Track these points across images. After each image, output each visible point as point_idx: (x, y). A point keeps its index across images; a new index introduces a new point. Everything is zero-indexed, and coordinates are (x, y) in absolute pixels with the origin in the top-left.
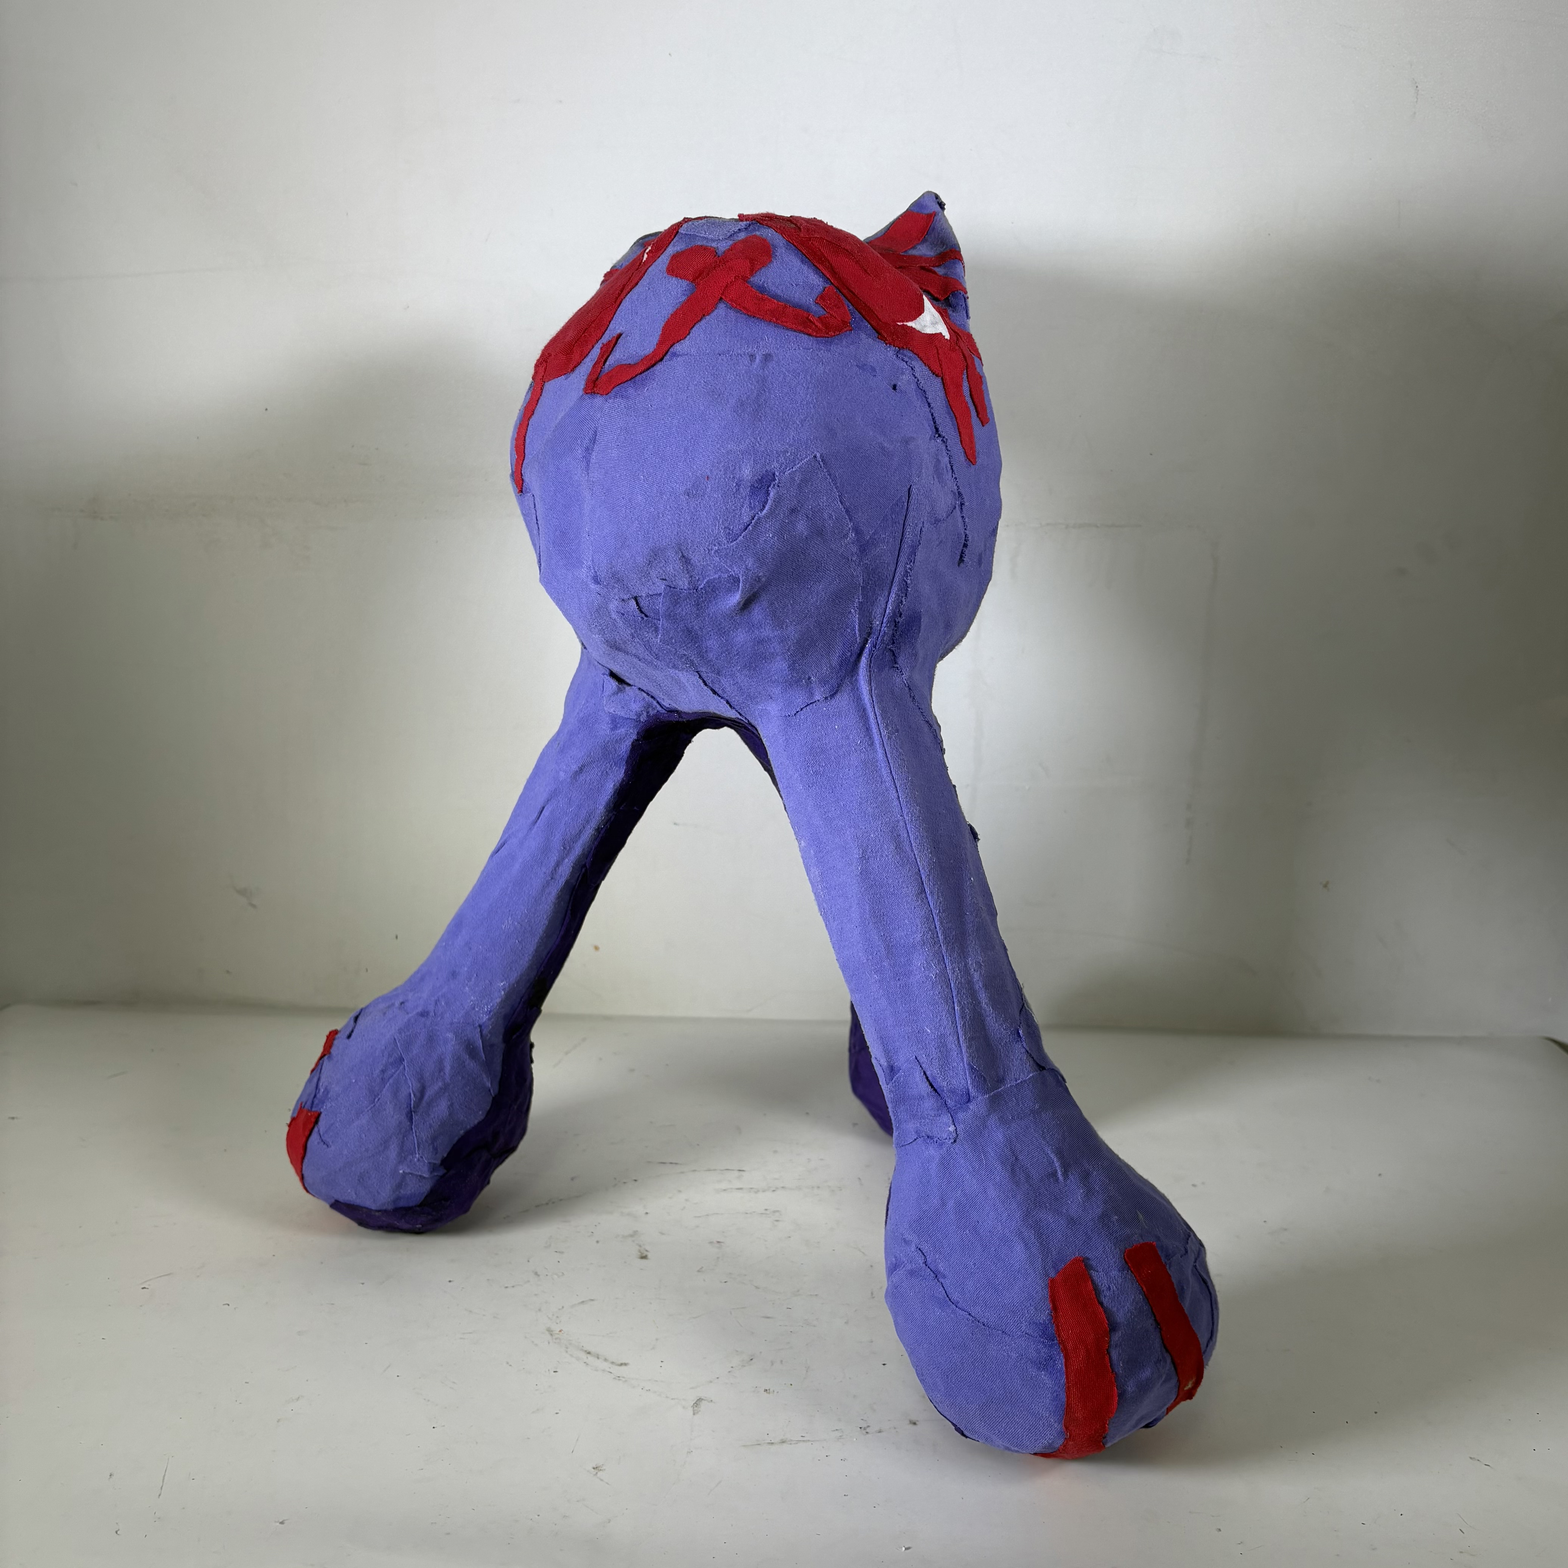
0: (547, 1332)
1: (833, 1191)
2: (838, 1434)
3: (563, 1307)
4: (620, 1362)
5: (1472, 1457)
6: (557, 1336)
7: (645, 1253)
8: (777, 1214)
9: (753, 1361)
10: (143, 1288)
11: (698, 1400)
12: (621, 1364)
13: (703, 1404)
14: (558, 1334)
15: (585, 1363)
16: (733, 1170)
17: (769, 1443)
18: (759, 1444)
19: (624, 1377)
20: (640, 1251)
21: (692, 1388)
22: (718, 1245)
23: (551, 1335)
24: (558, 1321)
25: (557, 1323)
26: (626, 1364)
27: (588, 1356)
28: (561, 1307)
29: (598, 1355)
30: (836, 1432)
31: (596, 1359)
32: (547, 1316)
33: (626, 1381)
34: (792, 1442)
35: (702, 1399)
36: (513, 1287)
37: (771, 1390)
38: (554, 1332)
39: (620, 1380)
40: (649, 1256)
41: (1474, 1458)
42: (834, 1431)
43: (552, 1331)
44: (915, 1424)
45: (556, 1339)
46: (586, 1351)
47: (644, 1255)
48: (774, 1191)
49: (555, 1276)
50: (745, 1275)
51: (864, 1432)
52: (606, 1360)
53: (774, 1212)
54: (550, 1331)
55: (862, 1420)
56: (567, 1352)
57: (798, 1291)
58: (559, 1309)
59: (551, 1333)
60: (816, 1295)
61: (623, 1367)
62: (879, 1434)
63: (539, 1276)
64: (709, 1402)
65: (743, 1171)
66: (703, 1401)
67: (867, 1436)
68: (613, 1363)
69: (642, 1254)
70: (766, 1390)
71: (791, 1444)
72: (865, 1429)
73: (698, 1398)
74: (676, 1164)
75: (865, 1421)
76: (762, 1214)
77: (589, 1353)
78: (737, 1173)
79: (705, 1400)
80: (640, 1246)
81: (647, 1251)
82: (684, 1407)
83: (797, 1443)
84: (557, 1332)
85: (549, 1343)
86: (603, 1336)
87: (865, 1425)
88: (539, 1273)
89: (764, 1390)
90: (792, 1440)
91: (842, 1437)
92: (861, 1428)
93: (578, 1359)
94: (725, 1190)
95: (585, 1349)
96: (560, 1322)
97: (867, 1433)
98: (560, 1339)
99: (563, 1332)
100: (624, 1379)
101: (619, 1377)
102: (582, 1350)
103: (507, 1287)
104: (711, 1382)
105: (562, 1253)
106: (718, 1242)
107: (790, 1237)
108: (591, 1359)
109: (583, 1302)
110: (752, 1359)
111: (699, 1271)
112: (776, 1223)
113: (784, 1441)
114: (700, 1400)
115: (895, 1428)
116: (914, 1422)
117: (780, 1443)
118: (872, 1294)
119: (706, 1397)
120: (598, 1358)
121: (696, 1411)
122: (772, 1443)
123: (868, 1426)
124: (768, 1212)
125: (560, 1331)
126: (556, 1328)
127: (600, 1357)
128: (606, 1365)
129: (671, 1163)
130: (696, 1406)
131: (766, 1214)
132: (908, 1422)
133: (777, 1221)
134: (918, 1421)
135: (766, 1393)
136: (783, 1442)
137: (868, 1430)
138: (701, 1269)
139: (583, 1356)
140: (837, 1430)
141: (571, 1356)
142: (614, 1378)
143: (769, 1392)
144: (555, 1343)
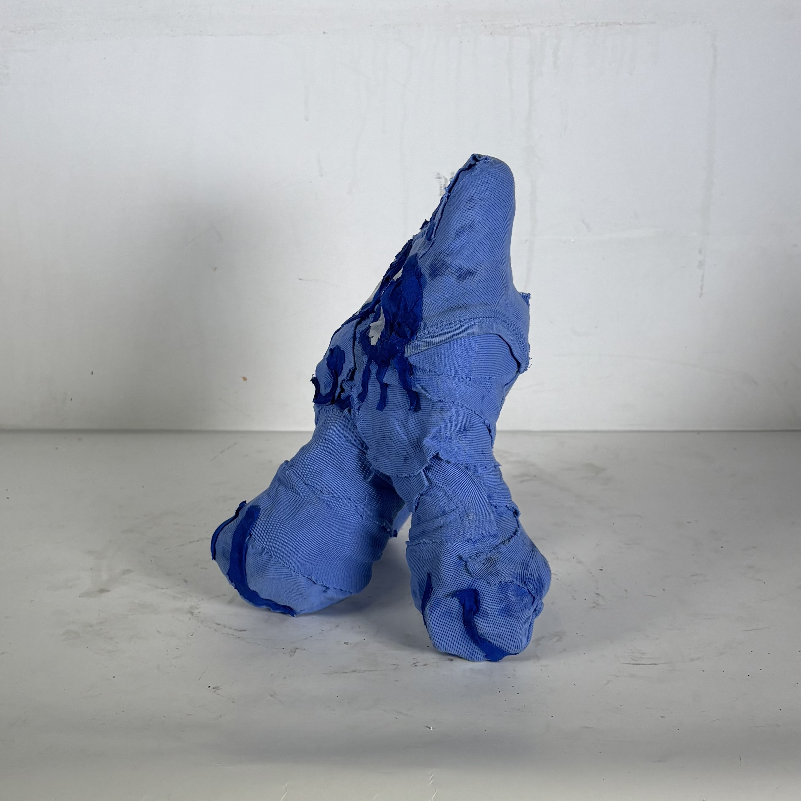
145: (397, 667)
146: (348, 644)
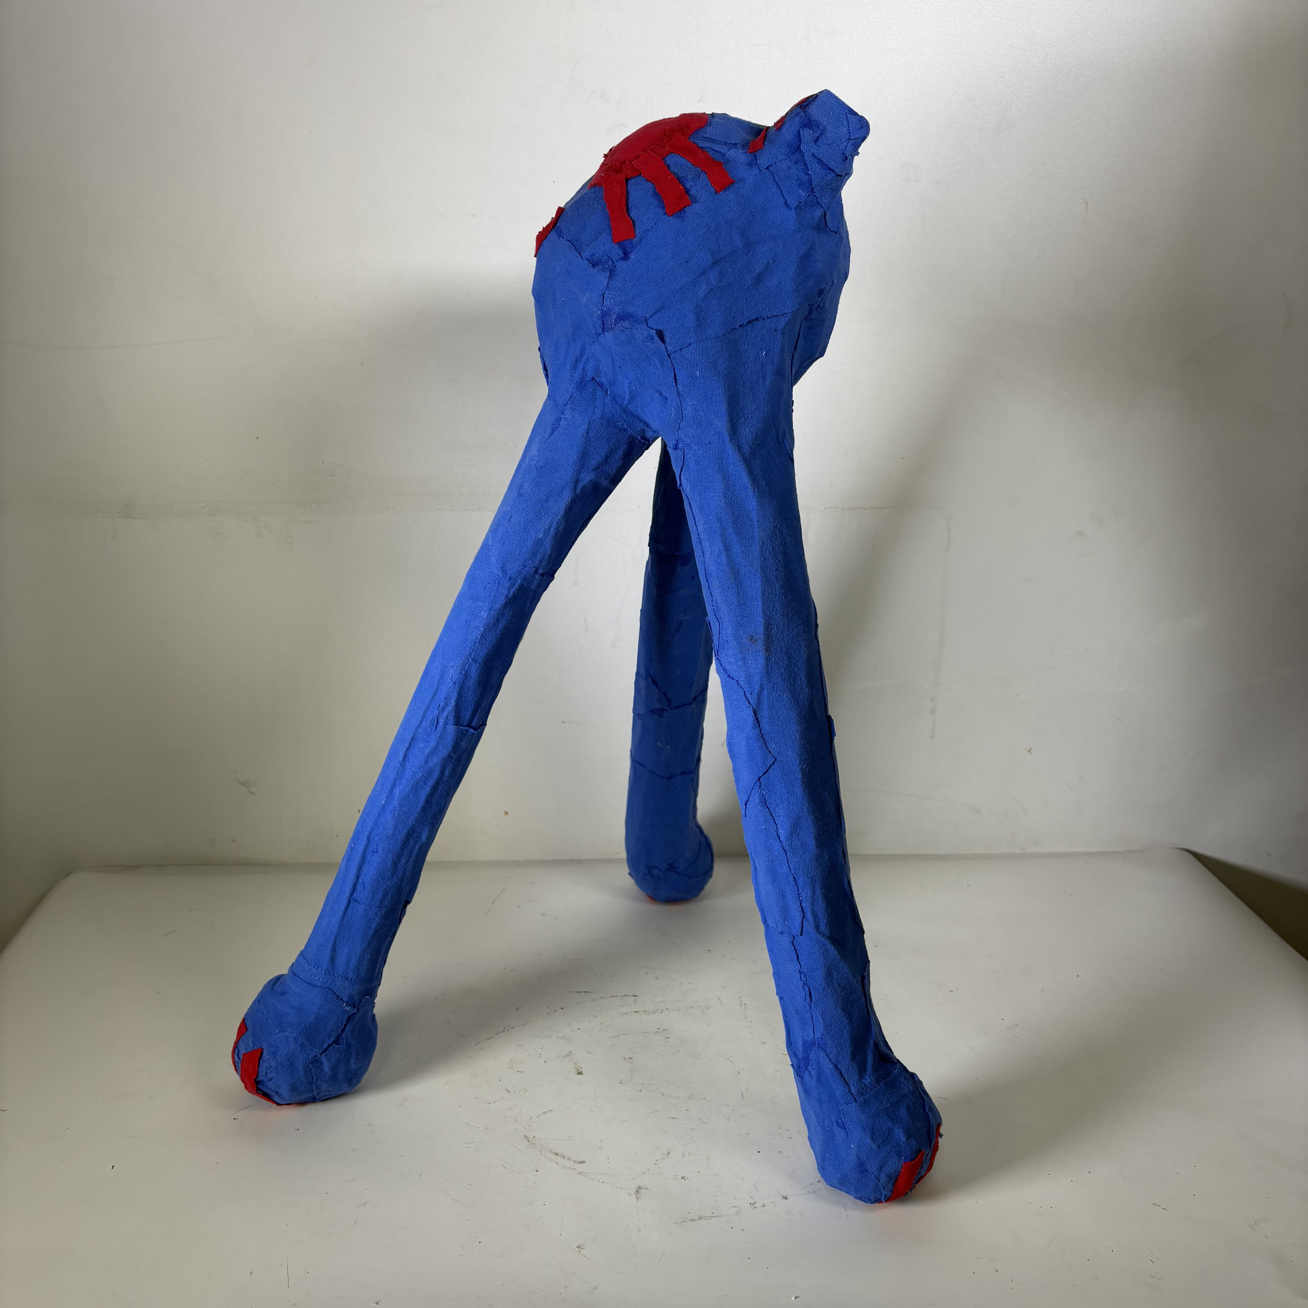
0: (525, 1139)
1: (702, 1010)
2: (736, 1209)
3: (532, 1118)
4: (579, 1161)
5: (1154, 1203)
6: (532, 1142)
7: (580, 1070)
8: (666, 1031)
9: (670, 1154)
10: (234, 1119)
11: (638, 1188)
12: (581, 1162)
13: (642, 1191)
14: (531, 1140)
15: (556, 1162)
16: (630, 996)
17: (691, 1220)
18: (685, 1221)
19: (584, 1173)
20: (576, 1068)
21: (633, 1179)
22: (629, 1060)
23: (528, 1141)
24: (531, 1130)
25: (530, 1131)
26: (584, 1162)
27: (557, 1156)
28: (530, 1118)
29: (563, 1155)
30: (735, 1208)
31: (563, 1159)
32: (522, 1126)
33: (586, 1176)
34: (706, 1218)
35: (641, 1187)
36: (494, 1102)
38: (530, 1139)
39: (582, 1175)
40: (583, 1072)
42: (733, 1207)
43: (528, 1138)
44: (786, 1198)
45: (532, 1144)
46: (554, 1153)
47: (580, 1071)
48: (661, 1012)
49: (521, 1092)
50: (653, 1084)
51: (753, 1207)
52: (569, 1159)
53: (664, 1030)
54: (526, 1137)
55: (751, 1197)
56: (542, 1154)
57: (691, 1095)
58: (530, 1119)
59: (528, 1139)
60: (704, 1098)
61: (582, 1164)
63: (510, 1092)
64: (646, 1189)
65: (637, 996)
66: (642, 1189)
67: (756, 1209)
68: (574, 1161)
69: (578, 1070)
70: (682, 1178)
71: (706, 1220)
72: (753, 1204)
73: (638, 1187)
74: (588, 992)
75: (753, 1198)
76: (656, 1032)
77: (557, 1154)
78: (632, 998)
79: (643, 1188)
80: (576, 1064)
81: (581, 1068)
82: (629, 1194)
83: (710, 1219)
84: (532, 1139)
85: (528, 1148)
86: (564, 1140)
87: (753, 1202)
88: (509, 1090)
89: (681, 1177)
91: (739, 1212)
92: (750, 1204)
93: (550, 1159)
94: (627, 1014)
95: (554, 1151)
96: (532, 1130)
97: (755, 1207)
98: (535, 1144)
99: (535, 1138)
100: (584, 1174)
101: (581, 1173)
102: (552, 1152)
103: (489, 1103)
104: (644, 1173)
105: (522, 1072)
106: (630, 1058)
107: (678, 1051)
108: (559, 1159)
109: (545, 1112)
110: (669, 1153)
111: (620, 1083)
112: (667, 1039)
114: (639, 1188)
115: (773, 1203)
119: (643, 1186)
120: (564, 1158)
121: (638, 1198)
122: (694, 1220)
123: (756, 1202)
125: (534, 1137)
126: (530, 1136)
127: (565, 1157)
128: (570, 1164)
129: (585, 992)
130: (638, 1193)
131: (659, 1032)
132: (781, 1198)
133: (668, 1038)
134: (788, 1196)
135: (682, 1180)
136: (700, 1218)
137: (756, 1205)
139: (553, 1157)
140: (735, 1206)
141: (546, 1157)
142: (578, 1174)
143: (685, 1179)
144: (532, 1147)
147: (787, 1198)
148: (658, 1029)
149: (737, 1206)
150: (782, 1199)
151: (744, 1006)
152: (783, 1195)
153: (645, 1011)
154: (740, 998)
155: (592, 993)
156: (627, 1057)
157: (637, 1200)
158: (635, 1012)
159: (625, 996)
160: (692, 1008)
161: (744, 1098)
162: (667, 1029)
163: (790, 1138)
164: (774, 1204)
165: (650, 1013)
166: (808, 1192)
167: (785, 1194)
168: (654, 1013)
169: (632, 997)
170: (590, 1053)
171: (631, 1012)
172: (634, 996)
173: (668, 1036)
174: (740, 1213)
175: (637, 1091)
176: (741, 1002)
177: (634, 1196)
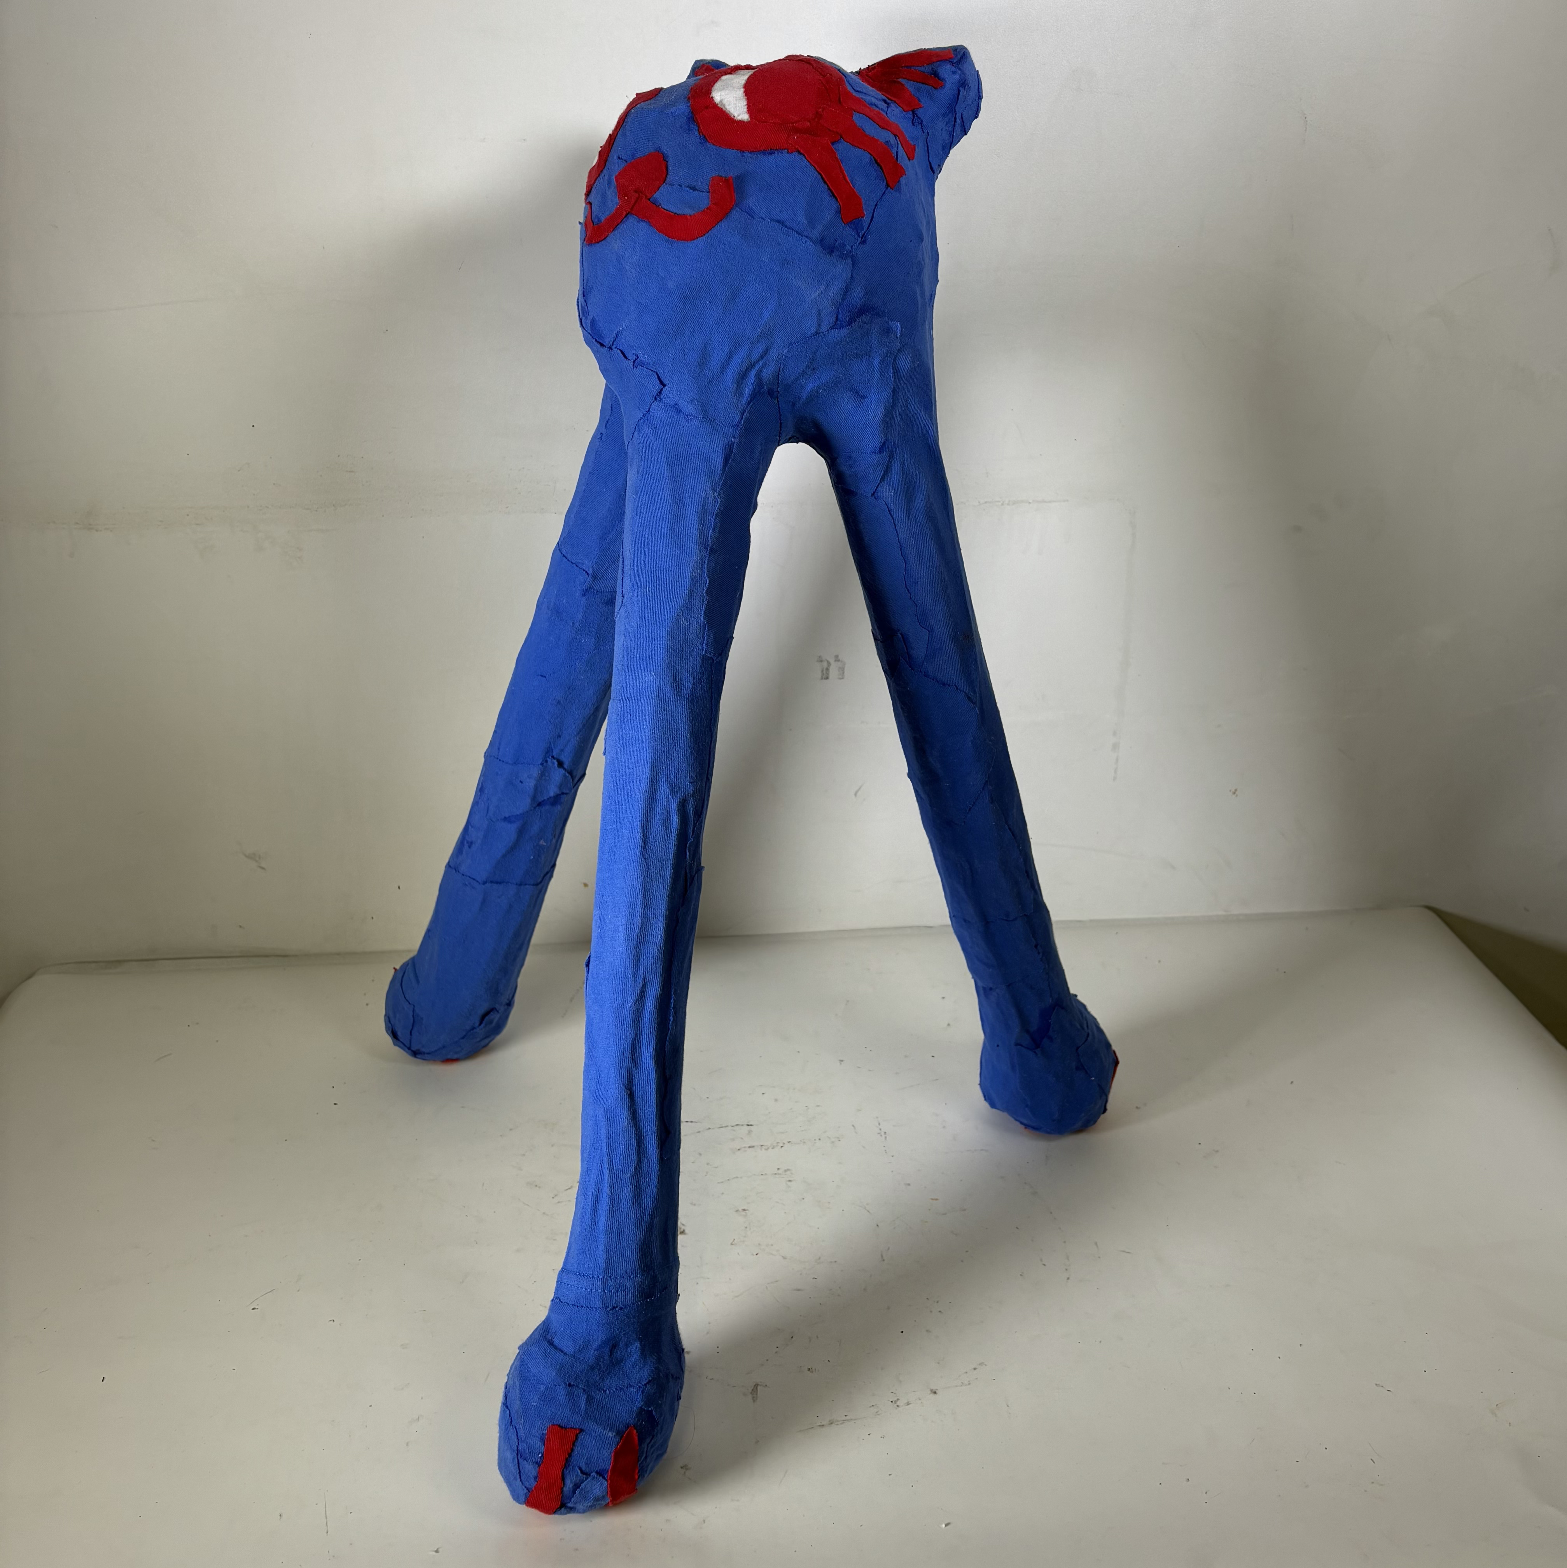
1: (833, 1142)
5: (1377, 1383)
8: (788, 1172)
9: (794, 1338)
13: (759, 1388)
16: (743, 1126)
17: (820, 1426)
18: (812, 1428)
21: (748, 1374)
22: (743, 1213)
34: (839, 1423)
35: (759, 1385)
37: (813, 1369)
40: (686, 1231)
41: (1379, 1385)
42: (870, 1407)
44: (935, 1393)
48: (782, 1147)
50: (772, 1244)
53: (786, 1171)
55: (892, 1393)
57: (820, 1258)
60: (835, 1262)
62: (908, 1406)
64: (764, 1387)
65: (751, 1125)
67: (899, 1409)
71: (838, 1425)
72: (896, 1402)
73: (755, 1384)
75: (895, 1394)
76: (776, 1174)
79: (761, 1386)
82: (745, 1395)
83: (843, 1423)
87: (896, 1399)
89: (807, 1369)
90: (838, 1421)
91: (878, 1413)
92: (892, 1402)
94: (739, 1150)
97: (898, 1406)
104: (762, 1365)
106: (744, 1210)
107: (803, 1198)
110: (792, 1337)
111: (732, 1244)
112: (789, 1183)
113: (831, 1422)
114: (756, 1386)
115: (920, 1399)
116: (934, 1391)
117: (829, 1424)
118: (882, 1257)
119: (761, 1382)
121: (755, 1398)
122: (823, 1425)
123: (898, 1399)
124: (780, 1172)
129: (687, 1122)
130: (754, 1392)
131: (779, 1174)
132: (930, 1392)
133: (790, 1181)
134: (937, 1390)
135: (809, 1372)
137: (898, 1403)
138: (733, 1241)
140: (873, 1406)
143: (812, 1371)
145: (876, 1410)
146: (812, 1372)
147: (937, 1392)
148: (778, 1169)
149: (876, 1405)
150: (930, 1394)
151: (884, 1136)
152: (932, 1388)
153: (762, 1146)
154: (879, 1124)
155: (696, 1122)
156: (740, 1209)
157: (754, 1401)
158: (750, 1147)
159: (737, 1125)
160: (820, 1139)
161: (884, 1260)
162: (788, 1170)
163: (940, 1311)
164: (920, 1401)
165: (768, 1148)
166: (962, 1383)
167: (934, 1388)
168: (773, 1148)
169: (746, 1127)
170: (695, 1205)
171: (745, 1147)
172: (748, 1125)
173: (790, 1179)
174: (879, 1415)
175: (753, 1255)
176: (880, 1129)
177: (750, 1396)
